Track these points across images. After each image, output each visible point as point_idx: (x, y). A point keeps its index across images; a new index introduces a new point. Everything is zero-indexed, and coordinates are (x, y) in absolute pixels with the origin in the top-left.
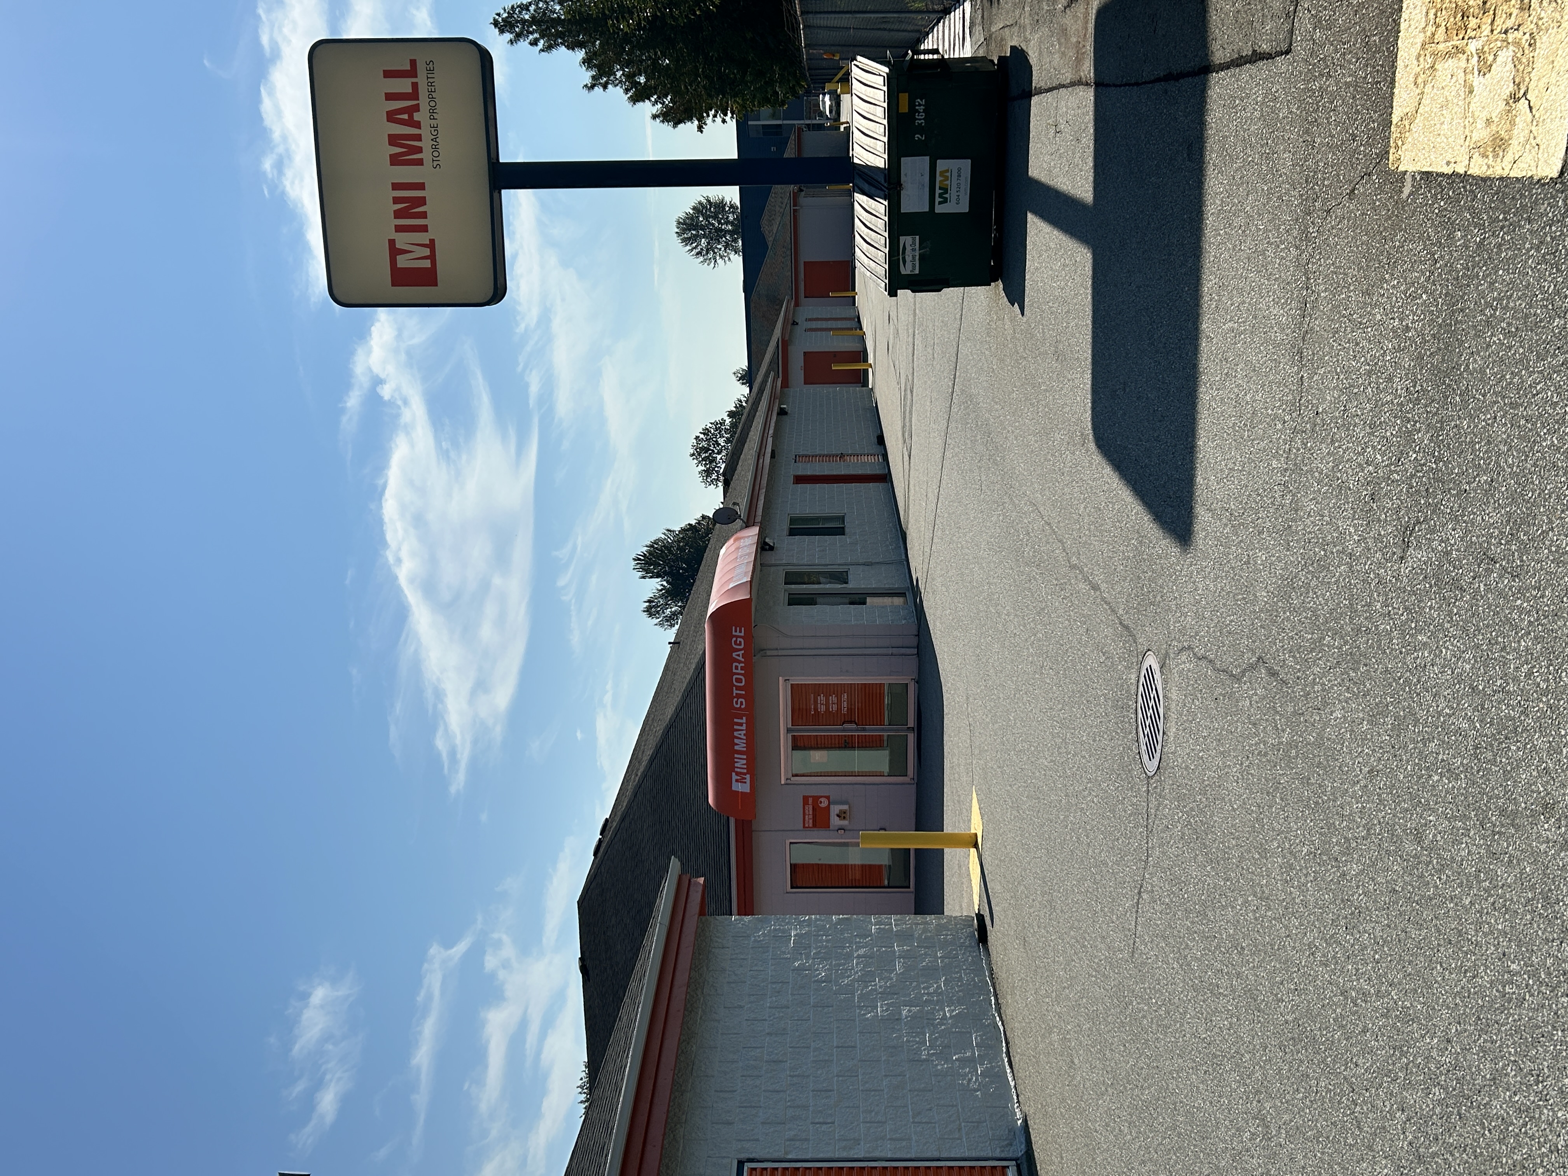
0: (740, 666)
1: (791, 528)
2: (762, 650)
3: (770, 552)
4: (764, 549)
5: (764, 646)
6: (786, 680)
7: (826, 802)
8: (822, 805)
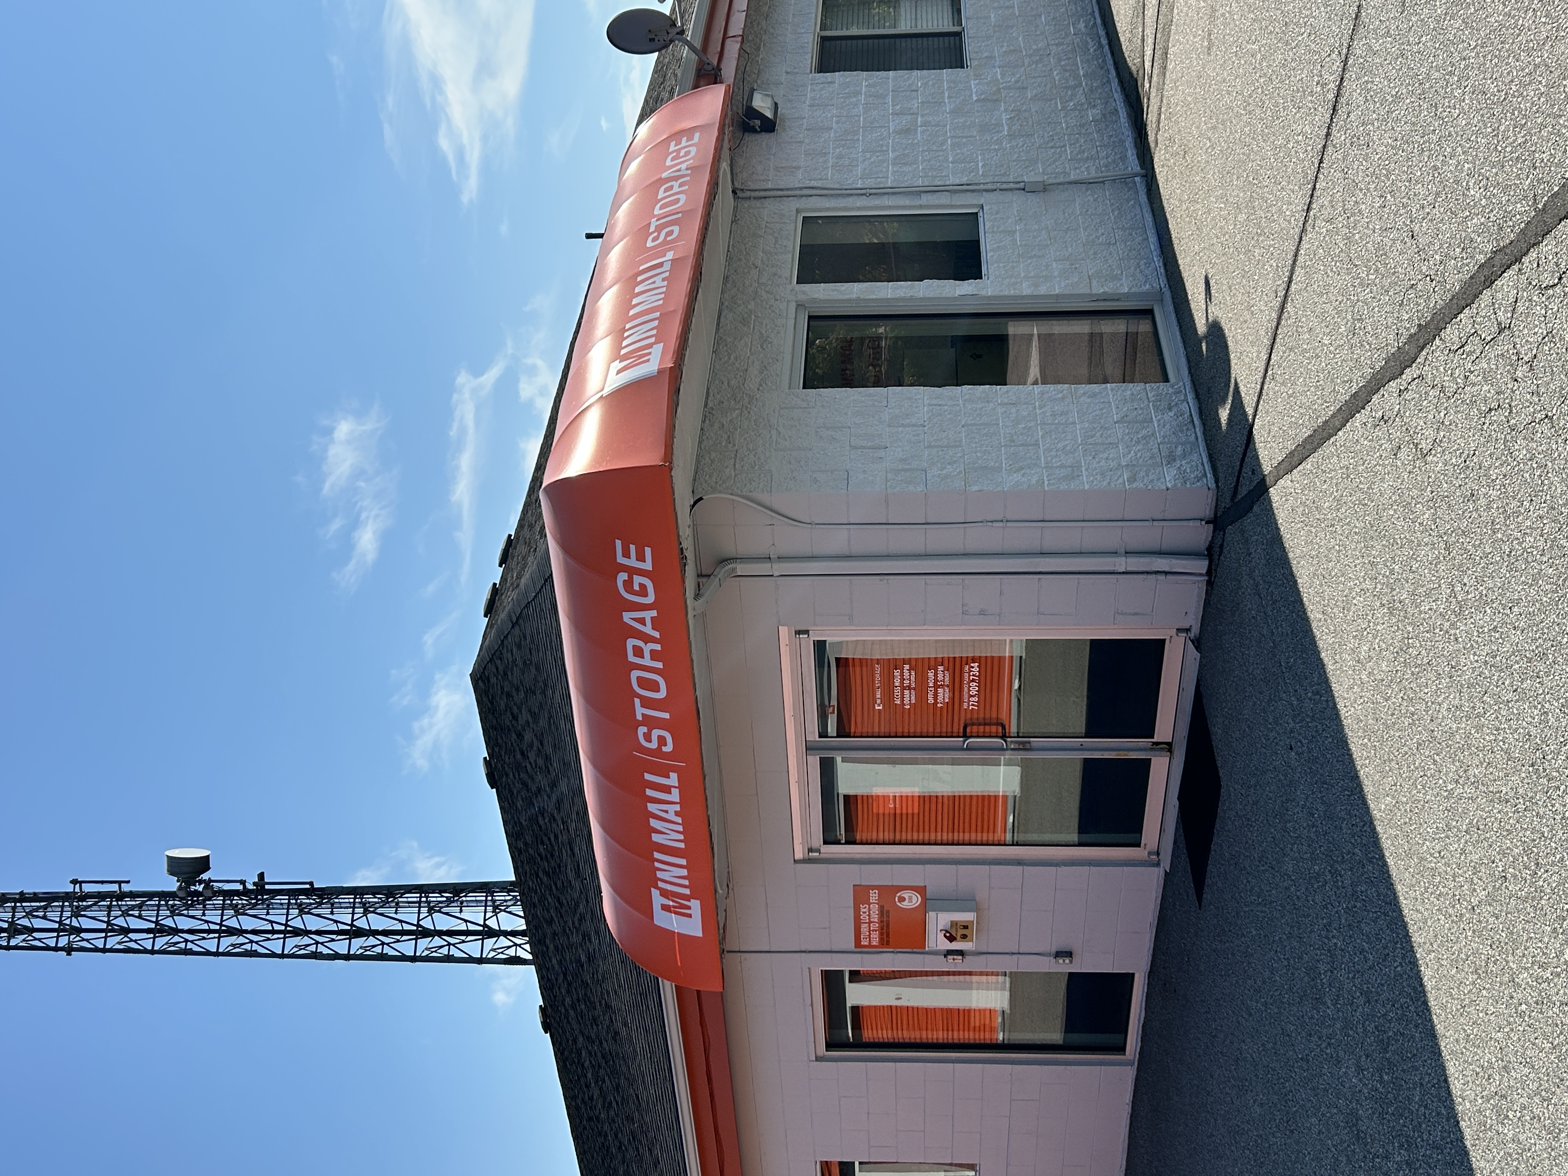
0: (647, 648)
1: (824, 39)
2: (724, 561)
3: (765, 136)
4: (747, 129)
5: (729, 550)
6: (798, 632)
7: (914, 899)
8: (906, 905)
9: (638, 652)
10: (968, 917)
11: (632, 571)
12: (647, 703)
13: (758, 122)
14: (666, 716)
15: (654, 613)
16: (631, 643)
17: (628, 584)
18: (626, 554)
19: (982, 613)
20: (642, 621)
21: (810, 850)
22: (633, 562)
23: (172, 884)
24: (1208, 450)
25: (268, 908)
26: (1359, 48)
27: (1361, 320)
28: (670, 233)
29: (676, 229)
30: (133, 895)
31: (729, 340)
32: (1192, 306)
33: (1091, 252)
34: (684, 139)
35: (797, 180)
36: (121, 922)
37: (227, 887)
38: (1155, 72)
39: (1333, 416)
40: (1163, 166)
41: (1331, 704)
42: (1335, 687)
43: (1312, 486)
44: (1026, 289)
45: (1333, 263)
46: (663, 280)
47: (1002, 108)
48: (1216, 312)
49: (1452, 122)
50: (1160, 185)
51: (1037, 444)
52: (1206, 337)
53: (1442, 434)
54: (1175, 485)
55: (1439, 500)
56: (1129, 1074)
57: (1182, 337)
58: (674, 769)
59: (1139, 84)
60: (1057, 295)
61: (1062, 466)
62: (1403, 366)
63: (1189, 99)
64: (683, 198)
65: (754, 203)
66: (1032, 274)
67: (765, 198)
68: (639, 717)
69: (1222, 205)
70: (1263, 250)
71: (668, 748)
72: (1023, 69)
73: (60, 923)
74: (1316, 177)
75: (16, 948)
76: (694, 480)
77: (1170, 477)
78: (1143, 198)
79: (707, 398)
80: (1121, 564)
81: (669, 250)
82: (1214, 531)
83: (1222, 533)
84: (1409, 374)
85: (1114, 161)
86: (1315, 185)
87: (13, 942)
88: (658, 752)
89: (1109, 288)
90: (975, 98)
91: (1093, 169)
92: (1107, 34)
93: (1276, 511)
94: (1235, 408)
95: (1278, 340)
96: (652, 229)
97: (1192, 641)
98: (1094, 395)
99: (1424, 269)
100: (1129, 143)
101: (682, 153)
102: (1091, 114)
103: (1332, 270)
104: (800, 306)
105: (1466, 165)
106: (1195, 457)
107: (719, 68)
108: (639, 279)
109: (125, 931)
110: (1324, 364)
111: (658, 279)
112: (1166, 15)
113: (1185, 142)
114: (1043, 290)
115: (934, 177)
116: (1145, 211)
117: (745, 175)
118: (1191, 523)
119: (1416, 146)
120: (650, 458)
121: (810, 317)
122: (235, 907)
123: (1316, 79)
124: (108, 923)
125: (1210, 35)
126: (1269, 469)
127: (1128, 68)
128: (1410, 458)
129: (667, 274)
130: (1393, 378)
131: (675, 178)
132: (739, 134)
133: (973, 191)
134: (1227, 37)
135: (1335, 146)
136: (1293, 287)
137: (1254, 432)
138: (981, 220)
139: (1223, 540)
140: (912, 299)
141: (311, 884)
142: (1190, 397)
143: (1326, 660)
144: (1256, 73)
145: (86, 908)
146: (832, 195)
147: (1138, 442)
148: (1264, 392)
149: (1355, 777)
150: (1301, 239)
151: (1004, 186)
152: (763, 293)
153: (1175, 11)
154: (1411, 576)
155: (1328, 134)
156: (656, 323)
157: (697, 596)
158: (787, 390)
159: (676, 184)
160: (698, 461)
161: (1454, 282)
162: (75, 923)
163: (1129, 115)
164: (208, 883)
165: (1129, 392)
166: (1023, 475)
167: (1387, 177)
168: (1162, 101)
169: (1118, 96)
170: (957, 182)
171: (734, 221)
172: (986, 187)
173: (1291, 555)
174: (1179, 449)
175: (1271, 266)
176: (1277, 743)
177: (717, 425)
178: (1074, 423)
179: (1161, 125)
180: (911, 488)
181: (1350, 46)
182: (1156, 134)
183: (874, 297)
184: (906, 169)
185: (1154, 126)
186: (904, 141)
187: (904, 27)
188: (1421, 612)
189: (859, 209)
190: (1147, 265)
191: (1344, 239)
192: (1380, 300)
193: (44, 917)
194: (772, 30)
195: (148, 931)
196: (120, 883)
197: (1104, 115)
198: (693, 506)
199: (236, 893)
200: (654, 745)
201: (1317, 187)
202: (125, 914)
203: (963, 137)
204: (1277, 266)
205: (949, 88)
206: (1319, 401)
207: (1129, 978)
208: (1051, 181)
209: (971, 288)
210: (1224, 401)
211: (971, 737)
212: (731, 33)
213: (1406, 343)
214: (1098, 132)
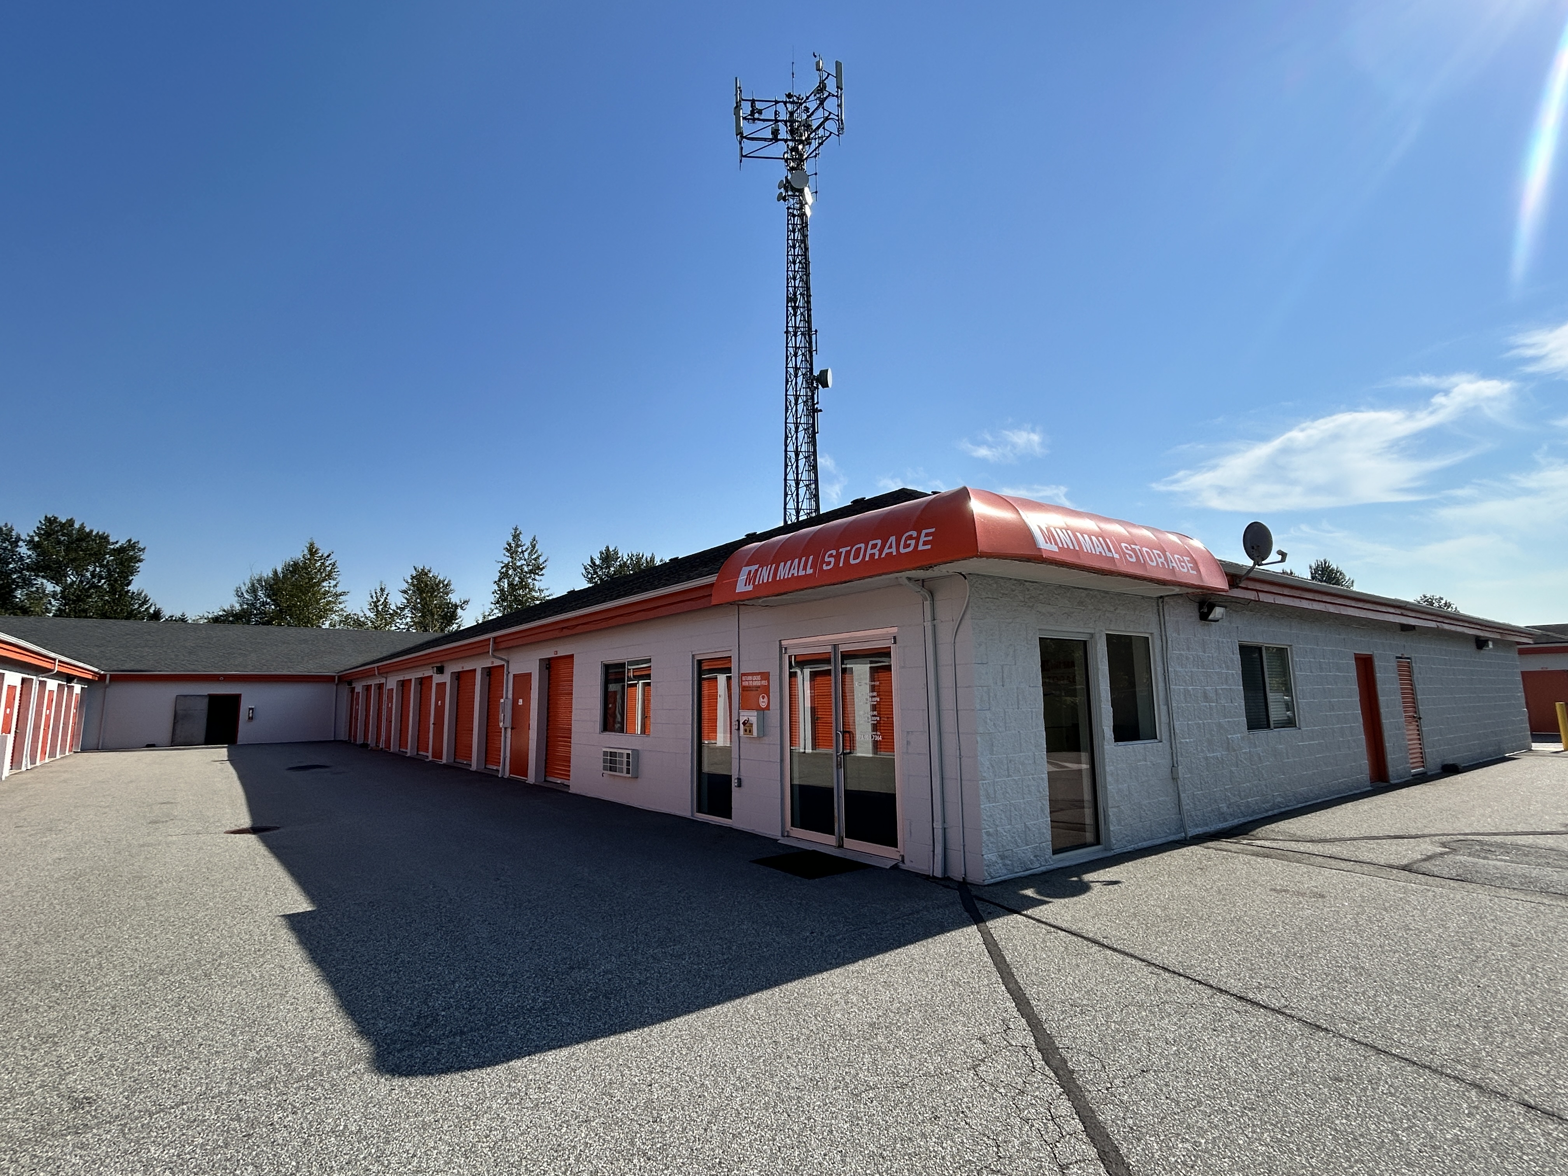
0: (876, 551)
1: (1260, 649)
2: (932, 594)
3: (1198, 614)
4: (1201, 604)
5: (938, 597)
6: (895, 638)
7: (763, 704)
8: (761, 700)
9: (874, 546)
10: (755, 733)
11: (917, 539)
12: (848, 553)
13: (1206, 610)
14: (841, 565)
15: (894, 554)
16: (879, 542)
17: (910, 537)
18: (927, 535)
19: (908, 743)
20: (891, 547)
21: (786, 649)
22: (923, 539)
23: (816, 373)
24: (1009, 880)
25: (807, 415)
26: (1292, 1027)
27: (1082, 1013)
28: (1131, 556)
29: (1134, 560)
30: (811, 356)
31: (1068, 595)
32: (1101, 871)
33: (1135, 807)
34: (1192, 565)
35: (1171, 633)
36: (800, 353)
37: (816, 396)
38: (1255, 848)
39: (1016, 982)
40: (1192, 852)
41: (828, 967)
42: (838, 971)
43: (972, 960)
44: (1109, 769)
45: (1124, 989)
46: (1100, 552)
47: (1223, 753)
48: (1097, 887)
49: (1240, 1127)
50: (1180, 850)
51: (1009, 776)
52: (1081, 881)
53: (987, 1088)
54: (985, 860)
55: (939, 1080)
56: (687, 814)
57: (1082, 863)
58: (815, 572)
59: (1245, 836)
60: (1106, 788)
61: (995, 791)
62: (1045, 1051)
63: (1238, 873)
64: (1154, 564)
65: (1155, 608)
66: (1119, 772)
67: (1159, 615)
68: (841, 550)
69: (1167, 896)
70: (1136, 927)
71: (825, 567)
72: (1248, 764)
73: (799, 327)
74: (1188, 977)
75: (787, 310)
76: (978, 575)
77: (990, 856)
78: (1172, 838)
79: (1030, 582)
80: (938, 825)
81: (1120, 555)
82: (958, 882)
83: (956, 887)
84: (1037, 1055)
85: (1194, 820)
86: (1182, 975)
87: (790, 309)
88: (823, 562)
89: (1112, 818)
90: (1229, 737)
91: (1188, 807)
92: (1275, 815)
93: (961, 930)
94: (1033, 901)
95: (1074, 937)
96: (1133, 546)
97: (896, 864)
98: (1042, 810)
99: (1117, 1081)
100: (1207, 829)
101: (1183, 564)
102: (1224, 807)
103: (1120, 987)
104: (1092, 635)
105: (1203, 1141)
106: (1005, 872)
107: (1238, 587)
108: (1101, 539)
109: (796, 355)
110: (1053, 976)
111: (1101, 549)
112: (1294, 857)
113: (1209, 869)
114: (1109, 779)
115: (1178, 713)
116: (1163, 839)
117: (1172, 603)
118: (963, 868)
119: (1217, 1082)
120: (983, 544)
121: (1085, 642)
122: (807, 400)
123: (1263, 982)
124: (799, 347)
125: (1285, 891)
126: (990, 926)
127: (1255, 829)
128: (975, 1053)
129: (1104, 554)
130: (1036, 1041)
131: (1166, 559)
132: (1198, 600)
133: (1170, 736)
134: (1284, 905)
135: (1212, 996)
136: (1109, 952)
137: (1015, 915)
138: (1152, 741)
139: (951, 888)
140: (1100, 701)
141: (818, 432)
142: (1043, 869)
143: (856, 965)
144: (1261, 928)
145: (805, 338)
146: (1163, 653)
147: (1012, 837)
148: (1040, 924)
149: (777, 983)
150: (1143, 961)
151: (1174, 755)
152: (1099, 614)
153: (1298, 865)
154: (891, 1046)
155: (1221, 991)
156: (1072, 547)
157: (909, 579)
158: (1038, 627)
159: (1163, 560)
160: (990, 577)
161: (1106, 1115)
162: (799, 333)
163: (1224, 829)
164: (817, 388)
165: (1045, 831)
166: (988, 768)
167: (1190, 1048)
168: (1235, 853)
169: (1236, 822)
170: (1176, 727)
171: (1143, 597)
172: (1173, 743)
173: (930, 940)
174: (1009, 862)
175: (1125, 934)
176: (819, 921)
177: (1013, 587)
178: (1024, 799)
179: (1219, 852)
180: (978, 701)
181: (1293, 1017)
182: (1213, 848)
183: (1100, 678)
184: (1182, 696)
185: (1218, 846)
186: (1199, 695)
187: (1271, 696)
188: (864, 1054)
189: (1155, 669)
190: (1129, 841)
191: (1142, 1000)
192: (1095, 1032)
193: (801, 321)
194: (1263, 618)
195: (796, 365)
196: (816, 350)
197: (1223, 814)
198: (960, 574)
199: (813, 400)
200: (827, 559)
201: (1181, 978)
202: (803, 354)
203: (1204, 729)
204: (1125, 940)
205: (1235, 722)
206: (1028, 971)
207: (729, 816)
208: (1179, 782)
209: (1108, 736)
210: (1039, 893)
211: (843, 736)
212: (1260, 594)
213: (1061, 1056)
214: (1212, 810)
